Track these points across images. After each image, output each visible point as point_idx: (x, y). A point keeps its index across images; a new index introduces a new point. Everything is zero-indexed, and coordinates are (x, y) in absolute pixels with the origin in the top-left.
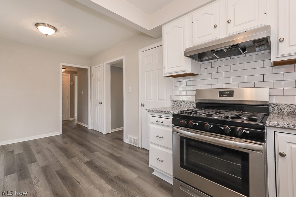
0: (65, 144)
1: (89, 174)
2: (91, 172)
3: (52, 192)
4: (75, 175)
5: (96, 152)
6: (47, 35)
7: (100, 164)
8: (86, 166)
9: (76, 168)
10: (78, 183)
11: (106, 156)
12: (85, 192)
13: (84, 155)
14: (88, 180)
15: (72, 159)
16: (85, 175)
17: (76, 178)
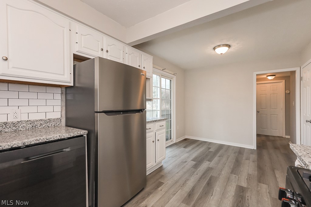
0: (246, 159)
1: (227, 197)
2: (231, 197)
3: (193, 187)
4: (217, 189)
5: (264, 185)
6: (222, 54)
7: (249, 198)
8: (235, 188)
9: (225, 184)
10: (211, 194)
11: (270, 196)
12: (206, 205)
13: (247, 179)
14: (220, 200)
15: (233, 175)
16: (223, 194)
17: (215, 191)
